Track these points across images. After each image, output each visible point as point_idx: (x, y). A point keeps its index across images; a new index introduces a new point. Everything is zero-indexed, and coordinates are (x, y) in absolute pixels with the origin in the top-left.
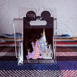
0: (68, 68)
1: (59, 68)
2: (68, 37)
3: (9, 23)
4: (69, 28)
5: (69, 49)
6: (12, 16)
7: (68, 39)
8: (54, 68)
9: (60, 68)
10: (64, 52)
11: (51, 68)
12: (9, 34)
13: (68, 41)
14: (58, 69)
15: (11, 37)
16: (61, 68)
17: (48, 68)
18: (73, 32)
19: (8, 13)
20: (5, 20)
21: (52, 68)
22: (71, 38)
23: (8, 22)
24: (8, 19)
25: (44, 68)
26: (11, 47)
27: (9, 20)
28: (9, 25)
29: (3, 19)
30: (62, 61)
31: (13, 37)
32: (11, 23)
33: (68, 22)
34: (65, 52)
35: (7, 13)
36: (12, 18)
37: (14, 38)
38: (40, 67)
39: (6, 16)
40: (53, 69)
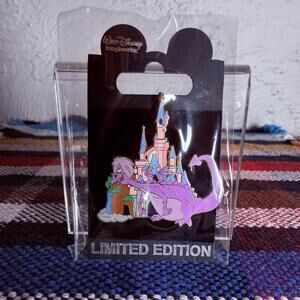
0: (285, 287)
1: (249, 287)
2: (278, 137)
3: (32, 74)
4: (280, 99)
5: (284, 194)
7: (277, 146)
8: (226, 288)
9: (253, 284)
10: (262, 207)
11: (211, 284)
12: (37, 120)
13: (279, 153)
14: (244, 292)
15: (45, 133)
16: (256, 287)
17: (201, 287)
18: (295, 115)
19: (28, 29)
20: (17, 59)
21: (219, 288)
22: (288, 142)
24: (29, 58)
25: (181, 287)
27: (35, 62)
28: (35, 79)
29: (10, 57)
30: (258, 250)
31: (52, 133)
33: (281, 73)
34: (270, 207)
37: (57, 138)
38: (165, 279)
40: (221, 292)
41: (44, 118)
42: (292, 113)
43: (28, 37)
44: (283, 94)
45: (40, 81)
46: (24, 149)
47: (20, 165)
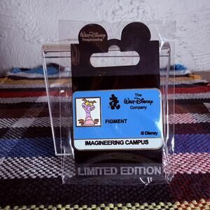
2: (182, 72)
3: (24, 37)
4: (185, 47)
6: (31, 18)
7: (180, 78)
18: (195, 57)
19: (19, 7)
20: (14, 28)
23: (23, 33)
24: (21, 27)
26: (42, 103)
27: (25, 29)
28: (26, 41)
29: (9, 26)
31: (39, 76)
32: (32, 38)
33: (185, 30)
35: (17, 8)
36: (31, 21)
39: (15, 18)
41: (33, 65)
42: (193, 56)
43: (19, 13)
44: (186, 44)
45: (29, 41)
46: (24, 87)
47: (25, 96)
